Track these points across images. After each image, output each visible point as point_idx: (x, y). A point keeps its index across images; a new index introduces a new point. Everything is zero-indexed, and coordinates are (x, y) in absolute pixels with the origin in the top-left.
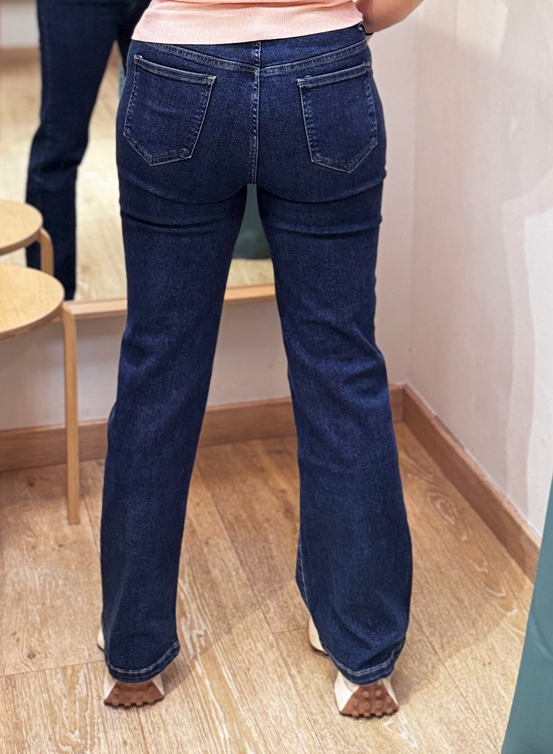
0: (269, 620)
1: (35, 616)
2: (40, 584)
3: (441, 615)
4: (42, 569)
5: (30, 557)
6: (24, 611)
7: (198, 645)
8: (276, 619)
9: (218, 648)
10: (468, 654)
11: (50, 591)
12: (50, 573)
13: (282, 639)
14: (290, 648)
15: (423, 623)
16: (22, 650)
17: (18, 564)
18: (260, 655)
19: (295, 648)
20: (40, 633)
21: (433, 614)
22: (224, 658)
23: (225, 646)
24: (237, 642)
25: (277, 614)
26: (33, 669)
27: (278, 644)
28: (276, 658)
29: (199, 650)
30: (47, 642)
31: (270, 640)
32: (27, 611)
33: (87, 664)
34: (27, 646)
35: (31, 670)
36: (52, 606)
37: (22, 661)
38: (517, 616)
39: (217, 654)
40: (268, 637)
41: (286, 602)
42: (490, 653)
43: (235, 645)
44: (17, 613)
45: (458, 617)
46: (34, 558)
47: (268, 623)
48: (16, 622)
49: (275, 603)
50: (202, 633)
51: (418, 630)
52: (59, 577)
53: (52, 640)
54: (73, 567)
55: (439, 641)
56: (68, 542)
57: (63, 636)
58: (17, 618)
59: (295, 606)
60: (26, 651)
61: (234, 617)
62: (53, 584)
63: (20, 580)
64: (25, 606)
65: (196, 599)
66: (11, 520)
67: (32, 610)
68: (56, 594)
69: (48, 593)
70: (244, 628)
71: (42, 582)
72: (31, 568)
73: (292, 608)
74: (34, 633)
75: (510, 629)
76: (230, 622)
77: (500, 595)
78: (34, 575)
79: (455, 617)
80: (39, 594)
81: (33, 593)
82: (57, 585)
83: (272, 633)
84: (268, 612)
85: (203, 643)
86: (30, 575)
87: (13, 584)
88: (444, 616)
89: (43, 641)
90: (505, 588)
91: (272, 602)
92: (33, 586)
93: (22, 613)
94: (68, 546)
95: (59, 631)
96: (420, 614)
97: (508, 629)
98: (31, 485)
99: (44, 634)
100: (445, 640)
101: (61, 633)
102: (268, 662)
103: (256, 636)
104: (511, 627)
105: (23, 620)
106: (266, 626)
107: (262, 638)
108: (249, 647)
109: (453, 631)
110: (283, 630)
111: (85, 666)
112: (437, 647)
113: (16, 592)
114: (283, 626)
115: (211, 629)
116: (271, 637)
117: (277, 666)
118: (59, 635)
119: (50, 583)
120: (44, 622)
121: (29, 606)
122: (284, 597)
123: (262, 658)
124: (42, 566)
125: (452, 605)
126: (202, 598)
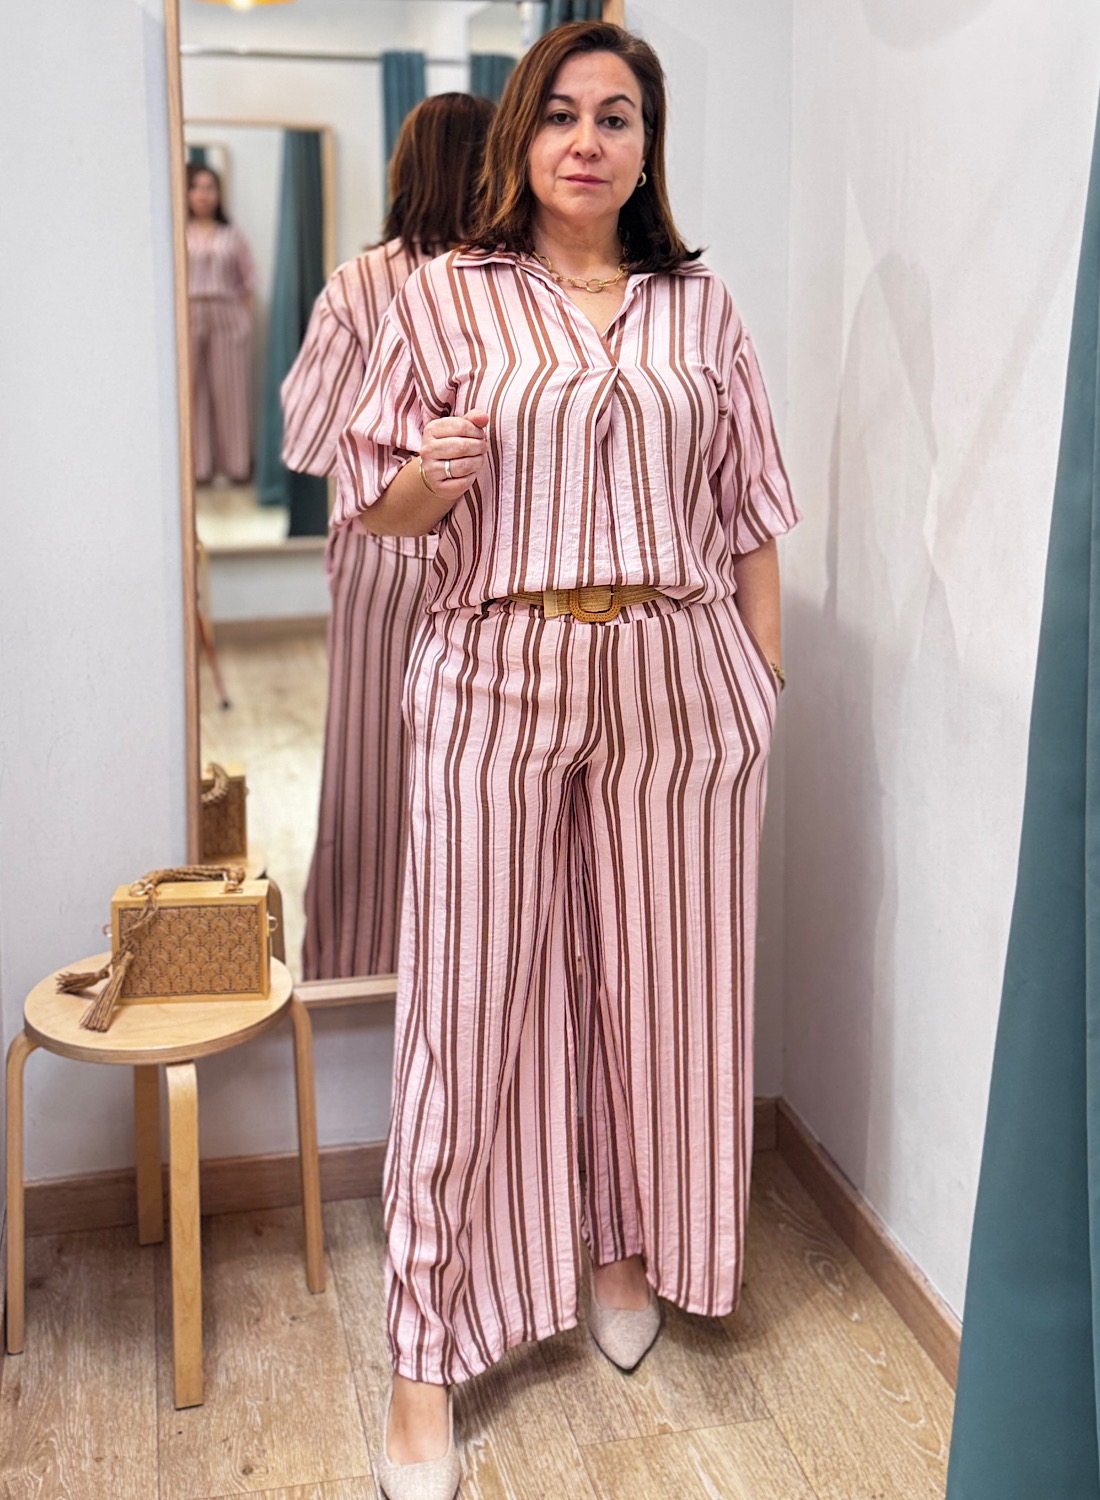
0: (574, 1428)
1: (255, 1416)
2: (264, 1371)
3: (816, 1426)
4: (267, 1351)
5: (251, 1334)
6: (241, 1409)
7: (474, 1461)
8: (583, 1426)
9: (502, 1464)
10: (853, 1482)
11: (277, 1382)
12: (278, 1357)
13: (591, 1455)
14: (602, 1468)
15: (791, 1437)
16: (236, 1462)
17: (235, 1342)
18: (560, 1476)
19: (609, 1467)
20: (261, 1441)
21: (805, 1424)
22: (510, 1478)
23: (512, 1462)
24: (529, 1457)
25: (587, 1420)
26: (249, 1490)
27: (585, 1461)
28: (581, 1481)
29: (475, 1468)
30: (269, 1452)
31: (575, 1458)
32: (245, 1407)
33: (322, 1483)
34: (241, 1458)
35: (245, 1489)
36: (278, 1402)
37: (234, 1477)
38: (924, 1429)
39: (501, 1474)
40: (572, 1452)
41: (600, 1403)
42: (882, 1480)
43: (526, 1461)
44: (231, 1411)
45: (840, 1428)
46: (257, 1336)
47: (572, 1431)
48: (229, 1423)
49: (584, 1405)
50: (482, 1443)
51: (783, 1446)
52: (290, 1362)
53: (275, 1450)
54: (309, 1348)
55: (812, 1462)
56: (305, 1313)
57: (291, 1445)
58: (230, 1418)
59: (612, 1408)
60: (239, 1464)
61: (526, 1422)
62: (282, 1372)
63: (236, 1366)
64: (242, 1402)
65: (475, 1397)
66: (229, 1281)
67: (252, 1408)
68: (286, 1386)
69: (274, 1383)
70: (540, 1438)
71: (266, 1368)
72: (253, 1349)
73: (607, 1413)
74: (252, 1439)
75: (913, 1447)
76: (521, 1429)
77: (901, 1398)
78: (256, 1359)
79: (836, 1429)
80: (262, 1385)
81: (253, 1384)
82: (286, 1372)
83: (578, 1445)
84: (574, 1417)
85: (482, 1458)
86: (251, 1358)
87: (227, 1370)
88: (820, 1427)
89: (264, 1451)
90: (909, 1388)
91: (581, 1402)
92: (253, 1374)
93: (238, 1410)
94: (304, 1319)
95: (286, 1437)
96: (787, 1423)
97: (910, 1448)
98: (258, 1233)
99: (266, 1440)
100: (820, 1461)
101: (288, 1440)
102: (570, 1486)
103: (556, 1448)
104: (915, 1444)
105: (238, 1420)
106: (570, 1435)
107: (563, 1452)
108: (545, 1464)
109: (833, 1449)
110: (593, 1442)
111: (319, 1486)
112: (807, 1470)
113: (230, 1382)
114: (594, 1436)
115: (494, 1440)
116: (576, 1451)
117: (583, 1492)
118: (286, 1442)
119: (278, 1371)
120: (266, 1426)
121: (248, 1402)
122: (597, 1396)
123: (563, 1481)
124: (268, 1347)
125: (832, 1412)
126: (483, 1394)
